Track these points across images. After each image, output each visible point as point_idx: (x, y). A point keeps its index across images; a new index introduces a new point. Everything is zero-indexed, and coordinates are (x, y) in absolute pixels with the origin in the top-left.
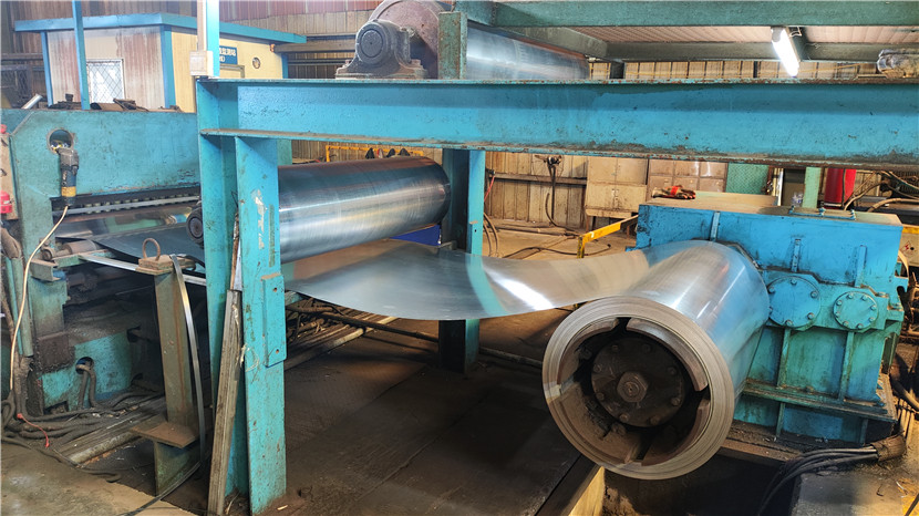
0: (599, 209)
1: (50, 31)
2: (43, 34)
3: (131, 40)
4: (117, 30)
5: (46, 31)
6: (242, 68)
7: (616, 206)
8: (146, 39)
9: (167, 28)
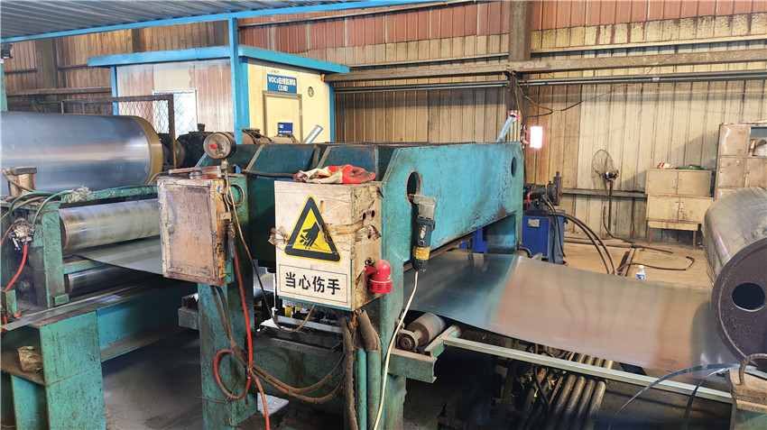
0: (663, 221)
1: (120, 65)
2: (113, 69)
3: (206, 72)
4: (191, 63)
5: (115, 66)
6: (300, 96)
7: (681, 218)
8: (221, 71)
9: (245, 59)
